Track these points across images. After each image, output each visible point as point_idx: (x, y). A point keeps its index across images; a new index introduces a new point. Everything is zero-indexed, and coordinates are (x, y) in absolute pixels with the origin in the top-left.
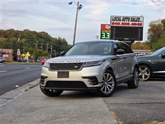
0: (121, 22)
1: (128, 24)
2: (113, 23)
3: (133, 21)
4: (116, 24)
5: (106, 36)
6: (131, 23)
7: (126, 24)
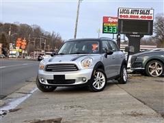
0: (129, 15)
1: (137, 17)
2: (121, 16)
3: (143, 13)
4: (124, 16)
5: (108, 30)
6: (140, 16)
7: (134, 17)
